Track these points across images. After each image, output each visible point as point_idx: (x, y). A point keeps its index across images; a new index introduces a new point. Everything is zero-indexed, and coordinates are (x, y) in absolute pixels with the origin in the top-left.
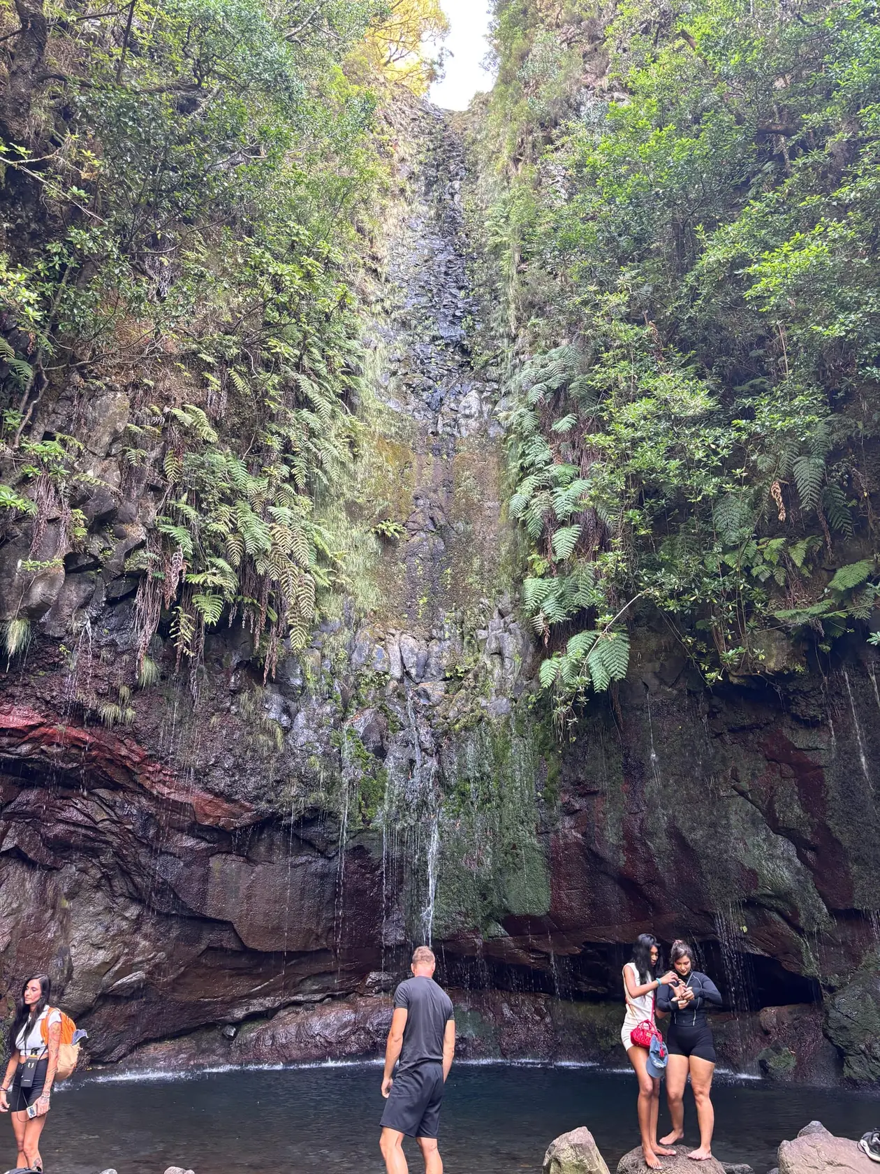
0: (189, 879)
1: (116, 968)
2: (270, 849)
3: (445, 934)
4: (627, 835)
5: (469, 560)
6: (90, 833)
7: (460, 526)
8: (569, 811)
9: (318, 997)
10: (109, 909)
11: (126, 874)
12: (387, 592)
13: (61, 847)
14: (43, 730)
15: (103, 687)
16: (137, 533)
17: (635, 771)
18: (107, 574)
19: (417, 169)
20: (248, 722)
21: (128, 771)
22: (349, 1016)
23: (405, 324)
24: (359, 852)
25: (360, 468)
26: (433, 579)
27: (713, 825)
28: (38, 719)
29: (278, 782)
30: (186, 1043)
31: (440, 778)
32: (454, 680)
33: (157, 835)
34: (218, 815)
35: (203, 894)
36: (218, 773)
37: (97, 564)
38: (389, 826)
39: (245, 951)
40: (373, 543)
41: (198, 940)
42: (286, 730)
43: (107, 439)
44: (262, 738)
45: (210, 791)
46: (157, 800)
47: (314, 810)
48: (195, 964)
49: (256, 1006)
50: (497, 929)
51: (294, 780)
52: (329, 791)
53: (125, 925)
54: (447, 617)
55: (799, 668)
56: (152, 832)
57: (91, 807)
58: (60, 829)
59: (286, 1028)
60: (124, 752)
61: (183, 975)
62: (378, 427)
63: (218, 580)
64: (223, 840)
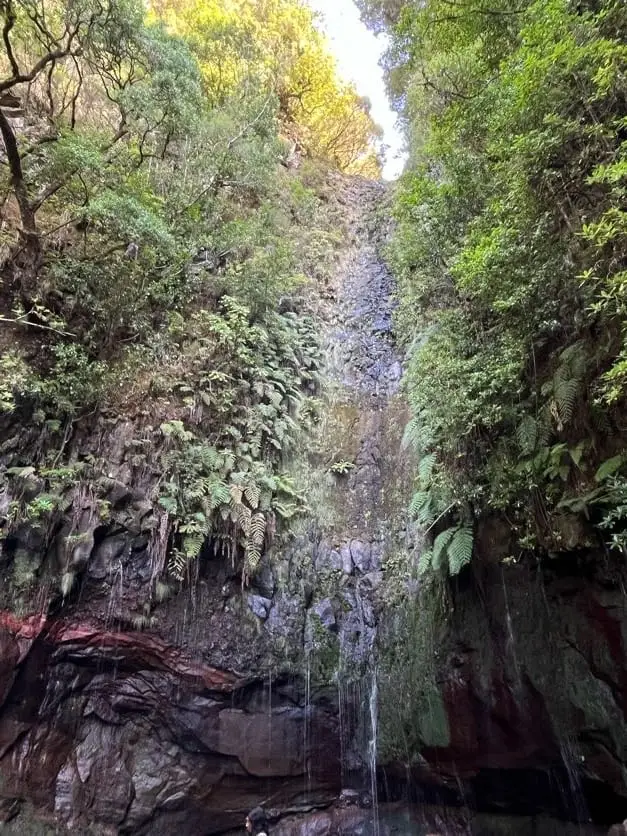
0: (206, 727)
1: (164, 790)
3: (385, 761)
4: (495, 682)
5: (394, 482)
6: (140, 700)
7: (389, 457)
8: (456, 664)
9: (307, 808)
10: (158, 750)
11: (166, 726)
12: (341, 512)
13: (123, 710)
14: (98, 637)
15: (134, 606)
16: (147, 505)
17: (497, 632)
18: (131, 534)
19: (362, 225)
20: (238, 617)
21: (158, 658)
22: (327, 823)
23: (355, 327)
24: (323, 702)
25: (319, 430)
26: (374, 497)
27: (553, 672)
28: (94, 631)
29: (259, 657)
31: (377, 643)
32: (387, 570)
33: (181, 700)
34: (220, 682)
35: (216, 738)
36: (218, 654)
37: (124, 529)
38: (342, 681)
39: (250, 776)
40: (330, 479)
41: (218, 769)
42: (264, 620)
43: (119, 453)
44: (246, 627)
45: (212, 666)
46: (176, 674)
47: (285, 674)
48: (216, 787)
50: (418, 757)
51: (270, 655)
52: (294, 660)
53: (169, 760)
54: (382, 523)
55: (588, 544)
56: (178, 697)
57: (139, 682)
58: (120, 698)
59: (284, 832)
60: (153, 646)
61: (211, 794)
62: (334, 398)
63: (197, 528)
64: (226, 698)
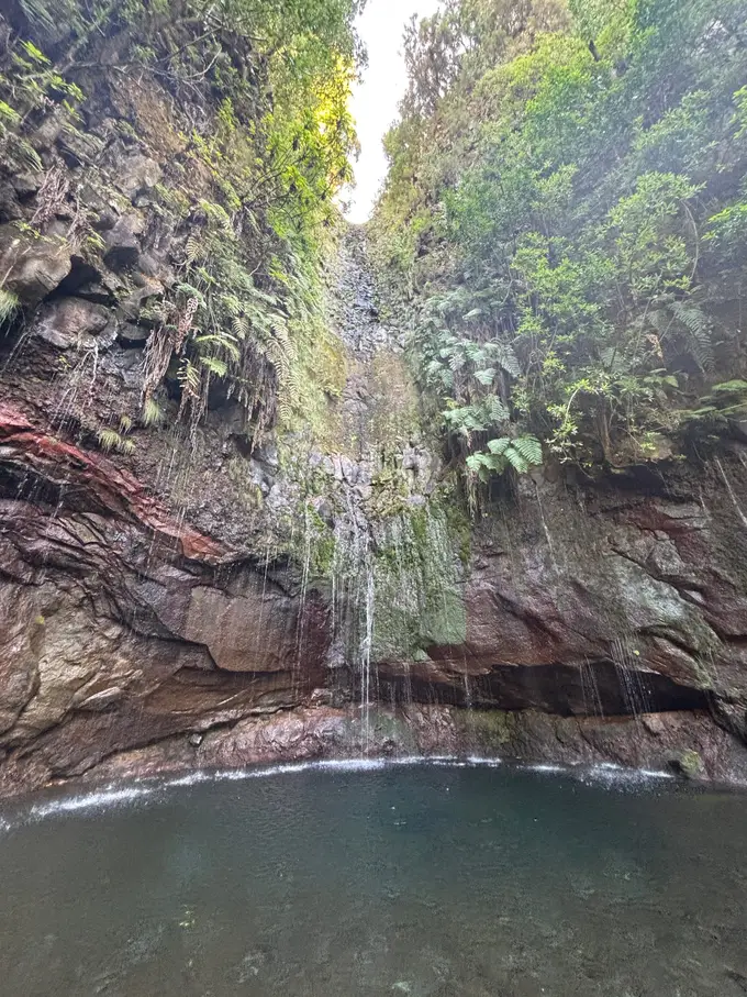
0: (172, 606)
1: (90, 684)
2: (244, 587)
3: (380, 659)
5: (386, 414)
6: (77, 555)
7: (379, 396)
8: (480, 567)
9: (272, 709)
10: (89, 628)
11: (110, 596)
12: (331, 428)
13: (42, 564)
14: (29, 436)
15: (105, 412)
16: (155, 286)
18: (121, 314)
20: (235, 483)
21: (122, 501)
22: (300, 725)
24: (314, 594)
26: (361, 426)
27: (603, 575)
28: (22, 421)
29: (257, 531)
30: (155, 751)
31: (373, 547)
32: (378, 486)
33: (144, 563)
34: (204, 551)
35: (183, 620)
36: (208, 516)
37: (112, 300)
38: (337, 576)
39: (216, 670)
40: (323, 397)
41: (175, 659)
42: (265, 495)
43: (134, 184)
44: (246, 496)
45: (196, 529)
46: (149, 531)
47: (285, 556)
48: (169, 681)
49: (221, 717)
50: (422, 655)
51: (269, 532)
52: (297, 543)
53: (104, 644)
54: (372, 447)
55: (681, 456)
56: (140, 559)
57: (80, 529)
58: (42, 545)
59: (247, 735)
60: (119, 480)
61: (158, 690)
62: (324, 336)
64: (207, 574)
